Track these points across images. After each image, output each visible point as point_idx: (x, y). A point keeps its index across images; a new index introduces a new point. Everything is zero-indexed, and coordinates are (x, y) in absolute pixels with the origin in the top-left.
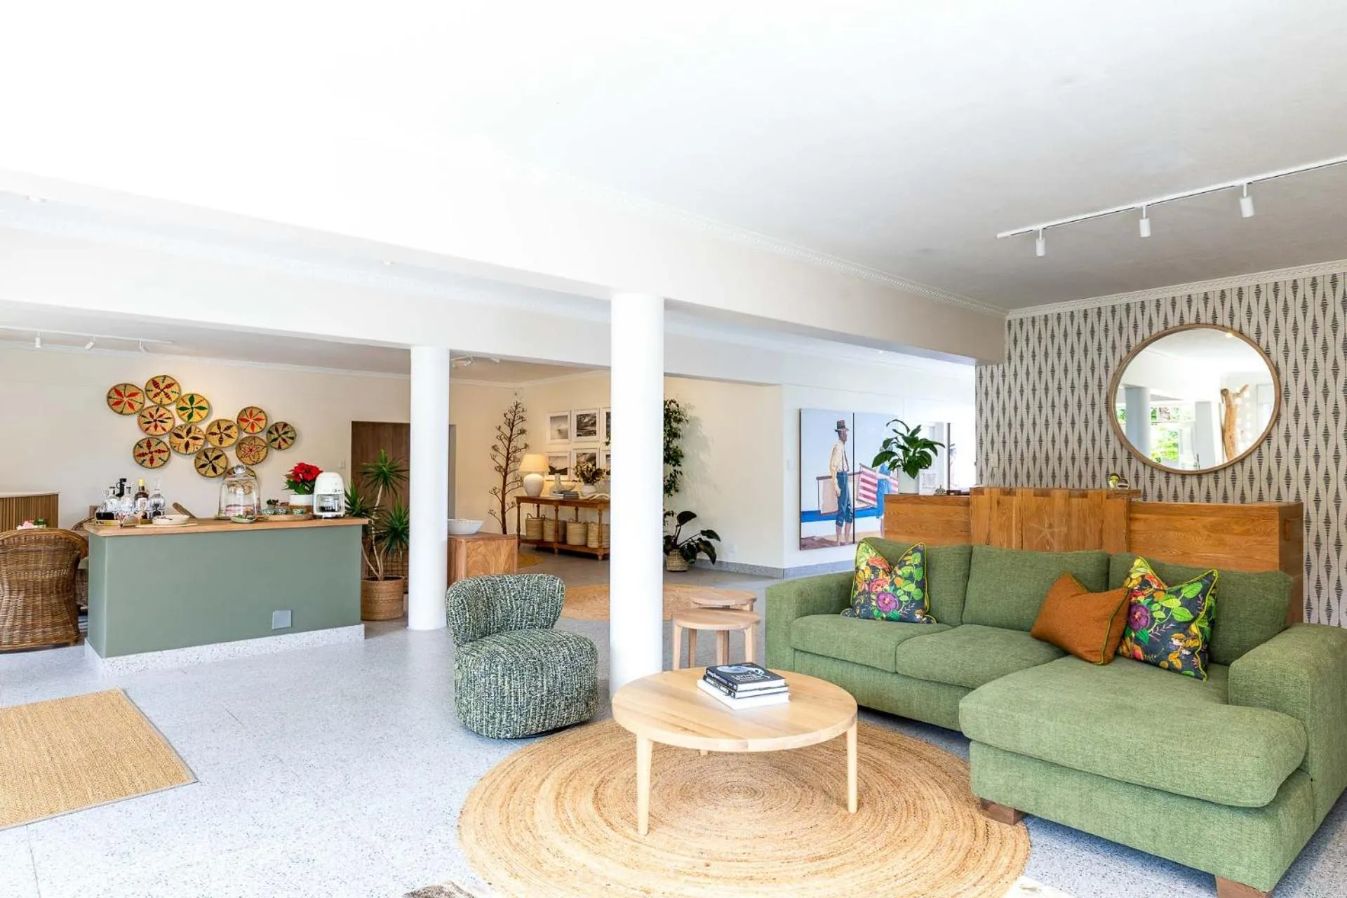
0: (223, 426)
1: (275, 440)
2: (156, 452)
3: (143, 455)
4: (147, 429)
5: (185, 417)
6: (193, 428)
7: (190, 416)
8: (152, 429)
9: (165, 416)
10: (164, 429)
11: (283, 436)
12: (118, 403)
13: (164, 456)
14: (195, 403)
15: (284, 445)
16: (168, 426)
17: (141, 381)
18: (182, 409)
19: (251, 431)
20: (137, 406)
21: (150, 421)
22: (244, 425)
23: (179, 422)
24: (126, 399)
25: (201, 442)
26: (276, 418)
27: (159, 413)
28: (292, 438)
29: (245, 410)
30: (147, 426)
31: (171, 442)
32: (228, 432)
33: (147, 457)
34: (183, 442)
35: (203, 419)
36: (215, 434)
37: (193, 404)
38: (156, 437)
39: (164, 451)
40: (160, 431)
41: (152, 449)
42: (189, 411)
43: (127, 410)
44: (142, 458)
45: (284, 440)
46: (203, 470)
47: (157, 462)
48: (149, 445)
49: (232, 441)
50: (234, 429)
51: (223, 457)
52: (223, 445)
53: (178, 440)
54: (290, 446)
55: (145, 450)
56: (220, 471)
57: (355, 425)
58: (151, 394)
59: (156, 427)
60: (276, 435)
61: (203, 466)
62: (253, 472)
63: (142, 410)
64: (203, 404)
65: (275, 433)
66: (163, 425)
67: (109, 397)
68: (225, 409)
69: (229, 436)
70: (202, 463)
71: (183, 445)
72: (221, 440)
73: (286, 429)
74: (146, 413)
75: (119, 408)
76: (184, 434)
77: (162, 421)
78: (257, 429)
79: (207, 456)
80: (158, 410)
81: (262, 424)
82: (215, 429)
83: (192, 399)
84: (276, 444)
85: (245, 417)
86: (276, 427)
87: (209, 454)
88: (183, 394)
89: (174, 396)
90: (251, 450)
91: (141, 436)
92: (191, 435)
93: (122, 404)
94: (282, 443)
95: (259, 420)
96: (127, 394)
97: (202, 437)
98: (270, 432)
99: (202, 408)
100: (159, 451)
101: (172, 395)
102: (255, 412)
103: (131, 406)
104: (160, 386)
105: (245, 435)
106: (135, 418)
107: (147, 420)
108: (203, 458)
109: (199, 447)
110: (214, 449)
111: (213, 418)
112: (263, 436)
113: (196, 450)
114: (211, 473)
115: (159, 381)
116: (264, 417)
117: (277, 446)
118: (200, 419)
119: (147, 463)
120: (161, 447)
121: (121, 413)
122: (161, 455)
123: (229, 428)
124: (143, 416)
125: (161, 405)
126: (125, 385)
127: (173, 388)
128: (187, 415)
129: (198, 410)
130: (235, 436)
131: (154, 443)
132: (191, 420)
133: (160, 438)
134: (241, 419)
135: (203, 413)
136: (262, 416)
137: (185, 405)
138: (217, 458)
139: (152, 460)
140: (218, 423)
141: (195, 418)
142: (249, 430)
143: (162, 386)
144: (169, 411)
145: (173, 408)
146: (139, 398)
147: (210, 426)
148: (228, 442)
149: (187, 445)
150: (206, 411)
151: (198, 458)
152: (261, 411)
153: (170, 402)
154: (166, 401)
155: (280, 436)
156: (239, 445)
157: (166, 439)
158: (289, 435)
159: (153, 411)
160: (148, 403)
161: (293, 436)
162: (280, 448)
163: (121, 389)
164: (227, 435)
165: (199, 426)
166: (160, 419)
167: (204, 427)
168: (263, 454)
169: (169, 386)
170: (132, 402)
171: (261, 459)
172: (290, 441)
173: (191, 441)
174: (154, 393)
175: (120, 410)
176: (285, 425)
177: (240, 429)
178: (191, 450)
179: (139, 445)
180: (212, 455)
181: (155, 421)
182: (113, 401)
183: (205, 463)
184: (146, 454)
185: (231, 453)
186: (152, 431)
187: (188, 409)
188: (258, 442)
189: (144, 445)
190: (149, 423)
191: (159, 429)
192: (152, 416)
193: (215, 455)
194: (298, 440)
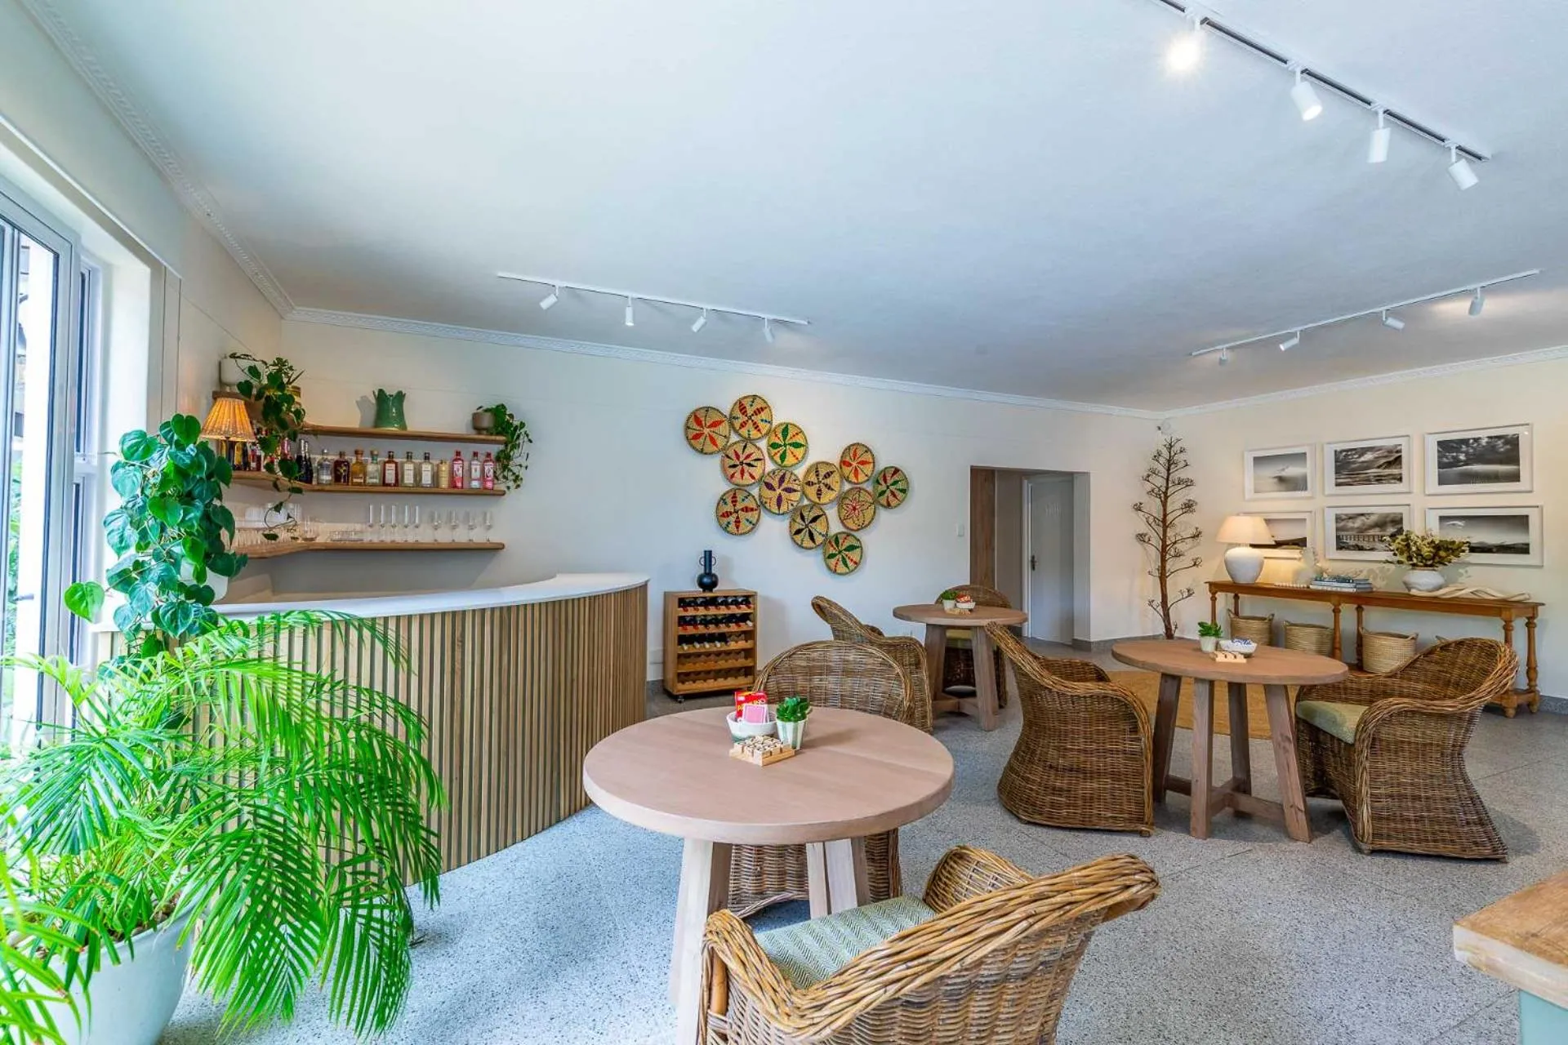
0: (822, 472)
1: (883, 493)
2: (742, 510)
3: (727, 514)
4: (732, 476)
5: (778, 459)
6: (788, 476)
7: (783, 457)
8: (738, 475)
9: (754, 457)
10: (753, 477)
11: (892, 488)
12: (696, 437)
13: (751, 516)
14: (788, 438)
15: (894, 502)
16: (757, 472)
17: (726, 405)
18: (774, 446)
19: (854, 480)
20: (721, 442)
21: (736, 464)
22: (847, 470)
23: (770, 466)
24: (706, 431)
25: (795, 496)
26: (885, 460)
27: (747, 451)
28: (904, 491)
29: (848, 448)
30: (732, 471)
31: (760, 496)
33: (732, 519)
34: (774, 495)
35: (799, 462)
36: (813, 484)
37: (789, 438)
38: (740, 487)
39: (752, 510)
40: (747, 480)
41: (739, 506)
42: (782, 449)
43: (709, 447)
44: (725, 520)
45: (894, 494)
46: (798, 538)
47: (745, 526)
48: (734, 502)
49: (832, 495)
50: (836, 477)
51: (822, 519)
52: (822, 501)
53: (767, 493)
54: (901, 503)
55: (729, 508)
56: (819, 539)
57: (976, 472)
58: (737, 424)
59: (743, 472)
60: (883, 487)
61: (799, 532)
62: (858, 540)
63: (724, 449)
64: (799, 439)
65: (883, 483)
66: (751, 469)
67: (687, 428)
68: (824, 448)
69: (829, 488)
70: (797, 527)
71: (775, 500)
72: (819, 493)
73: (896, 478)
74: (731, 453)
75: (698, 444)
76: (775, 483)
77: (749, 465)
78: (862, 478)
79: (803, 518)
80: (745, 447)
81: (868, 469)
82: (813, 478)
83: (785, 431)
84: (883, 500)
85: (848, 459)
86: (884, 473)
87: (806, 514)
88: (775, 423)
89: (764, 427)
90: (854, 509)
91: (724, 487)
92: (784, 485)
93: (701, 440)
94: (891, 498)
95: (863, 463)
96: (708, 424)
97: (799, 488)
98: (877, 482)
99: (797, 445)
100: (746, 509)
101: (761, 425)
102: (859, 452)
103: (713, 441)
104: (750, 409)
105: (848, 486)
106: (718, 459)
107: (732, 463)
108: (799, 520)
109: (795, 504)
110: (811, 507)
111: (811, 460)
112: (869, 487)
113: (791, 508)
114: (808, 543)
115: (747, 403)
116: (871, 460)
117: (885, 503)
118: (796, 461)
119: (732, 527)
120: (750, 503)
121: (702, 451)
122: (749, 515)
123: (828, 475)
124: (728, 457)
125: (748, 440)
126: (707, 409)
127: (763, 415)
128: (779, 455)
129: (792, 448)
130: (836, 487)
131: (740, 497)
132: (785, 463)
133: (747, 488)
134: (844, 463)
135: (799, 452)
136: (868, 457)
137: (777, 441)
138: (814, 520)
139: (738, 522)
140: (815, 468)
141: (789, 460)
142: (853, 478)
143: (750, 411)
144: (759, 449)
145: (763, 444)
146: (724, 429)
147: (808, 472)
148: (828, 496)
149: (780, 501)
150: (802, 450)
151: (792, 520)
152: (868, 450)
153: (760, 435)
154: (754, 434)
155: (888, 487)
156: (841, 499)
157: (755, 492)
158: (900, 486)
159: (739, 450)
160: (734, 438)
161: (905, 487)
162: (889, 506)
163: (701, 415)
164: (826, 485)
165: (796, 472)
166: (748, 461)
167: (800, 471)
168: (869, 513)
169: (759, 411)
170: (714, 435)
171: (866, 523)
172: (900, 495)
173: (785, 495)
174: (740, 421)
175: (699, 447)
176: (896, 471)
177: (842, 477)
178: (784, 508)
179: (723, 500)
180: (809, 516)
181: (742, 463)
182: (692, 433)
183: (801, 527)
184: (731, 513)
185: (832, 513)
186: (737, 479)
187: (781, 446)
188: (864, 497)
189: (729, 500)
190: (734, 466)
191: (746, 475)
192: (738, 457)
193: (812, 515)
194: (909, 494)
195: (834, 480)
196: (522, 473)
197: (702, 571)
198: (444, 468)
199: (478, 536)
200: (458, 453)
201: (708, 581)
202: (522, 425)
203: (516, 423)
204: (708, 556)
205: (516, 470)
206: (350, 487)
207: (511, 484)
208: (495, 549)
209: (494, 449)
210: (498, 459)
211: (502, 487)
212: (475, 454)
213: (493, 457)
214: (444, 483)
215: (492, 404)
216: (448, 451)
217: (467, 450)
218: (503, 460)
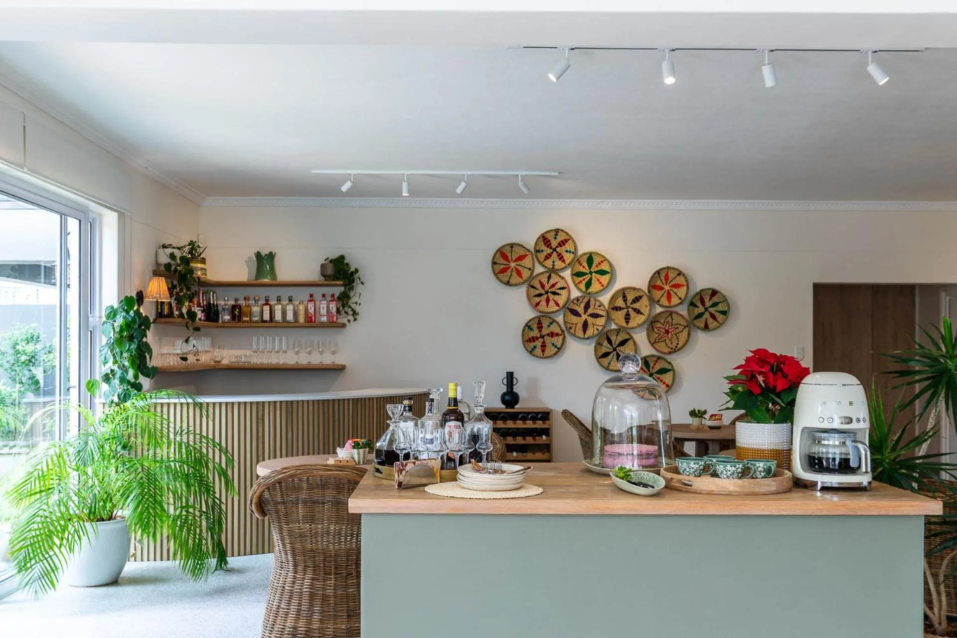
0: (630, 297)
1: (700, 315)
2: (548, 335)
3: (533, 339)
4: (538, 304)
5: (583, 286)
6: (592, 302)
7: (588, 285)
8: (543, 303)
9: (559, 285)
10: (557, 304)
11: (712, 310)
12: (503, 271)
13: (558, 341)
14: (594, 265)
15: (712, 324)
16: (562, 300)
17: (530, 240)
18: (579, 274)
19: (666, 303)
20: (526, 274)
21: (541, 293)
22: (657, 294)
23: (575, 293)
24: (513, 265)
25: (601, 321)
26: (701, 281)
27: (552, 281)
28: (724, 313)
29: (658, 272)
30: (537, 299)
31: (565, 322)
32: (636, 306)
33: (538, 343)
34: (580, 321)
35: (605, 288)
36: (620, 309)
37: (591, 266)
38: (546, 315)
39: (557, 335)
40: (552, 307)
41: (545, 332)
42: (587, 277)
43: (515, 279)
44: (532, 345)
45: (713, 316)
46: (605, 361)
47: (550, 350)
48: (540, 328)
49: (641, 319)
50: (645, 301)
51: (630, 343)
52: (631, 324)
53: (574, 319)
54: (721, 325)
55: (535, 333)
57: (820, 290)
58: (542, 256)
59: (548, 301)
60: (701, 309)
61: (606, 355)
62: (670, 363)
63: (531, 279)
64: (605, 267)
65: (699, 304)
66: (556, 297)
67: (494, 263)
68: (633, 272)
69: (638, 312)
70: (604, 350)
71: (580, 326)
72: (627, 318)
73: (715, 299)
74: (536, 283)
75: (505, 277)
76: (580, 309)
77: (554, 293)
78: (675, 300)
79: (610, 342)
80: (549, 277)
81: (682, 292)
82: (620, 303)
83: (590, 260)
84: (701, 323)
85: (659, 283)
86: (700, 295)
87: (613, 338)
88: (580, 252)
89: (568, 258)
90: (667, 332)
91: (530, 314)
92: (590, 311)
93: (508, 273)
94: (710, 320)
95: (677, 286)
96: (514, 258)
97: (603, 313)
98: (692, 304)
99: (603, 273)
100: (552, 335)
101: (566, 256)
102: (671, 275)
103: (519, 273)
104: (552, 244)
105: (659, 310)
106: (523, 289)
107: (537, 292)
108: (606, 343)
109: (600, 328)
110: (618, 331)
111: (618, 286)
112: (683, 310)
113: (596, 332)
114: (615, 365)
115: (550, 237)
116: (684, 283)
117: (702, 325)
118: (602, 288)
119: (538, 351)
120: (555, 328)
121: (508, 283)
122: (555, 340)
123: (637, 299)
124: (533, 287)
125: (553, 271)
126: (512, 246)
127: (567, 246)
128: (584, 282)
129: (598, 276)
130: (646, 311)
131: (545, 323)
132: (590, 290)
133: (552, 315)
134: (653, 286)
135: (605, 279)
136: (680, 280)
137: (582, 269)
138: (623, 343)
139: (544, 346)
140: (623, 293)
141: (595, 287)
142: (664, 301)
143: (554, 244)
144: (563, 278)
145: (567, 274)
146: (527, 262)
147: (614, 298)
148: (636, 320)
149: (585, 326)
150: (607, 277)
151: (599, 344)
152: (680, 273)
153: (563, 265)
154: (559, 264)
155: (706, 309)
156: (652, 324)
157: (560, 319)
158: (720, 307)
159: (544, 280)
160: (539, 269)
161: (726, 309)
162: (706, 327)
163: (507, 251)
164: (635, 310)
165: (600, 299)
166: (553, 290)
167: (605, 299)
168: (683, 336)
169: (563, 243)
170: (520, 268)
171: (679, 346)
172: (720, 317)
173: (590, 320)
174: (545, 253)
175: (505, 279)
176: (714, 293)
177: (653, 301)
178: (590, 332)
179: (528, 326)
180: (616, 340)
181: (547, 292)
182: (498, 268)
183: (609, 350)
184: (537, 339)
185: (641, 337)
186: (543, 306)
187: (586, 274)
188: (676, 319)
189: (535, 327)
190: (540, 295)
191: (552, 303)
192: (543, 286)
193: (620, 338)
194: (732, 314)
195: (643, 305)
196: (358, 309)
197: (505, 390)
198: (301, 307)
199: (327, 359)
200: (311, 296)
201: (510, 398)
202: (357, 271)
203: (353, 269)
204: (510, 376)
205: (353, 306)
206: (241, 324)
207: (351, 318)
208: (341, 369)
209: (338, 291)
210: (339, 298)
211: (345, 321)
212: (324, 296)
213: (336, 296)
214: (302, 320)
215: (334, 255)
216: (304, 293)
217: (318, 292)
218: (344, 299)
